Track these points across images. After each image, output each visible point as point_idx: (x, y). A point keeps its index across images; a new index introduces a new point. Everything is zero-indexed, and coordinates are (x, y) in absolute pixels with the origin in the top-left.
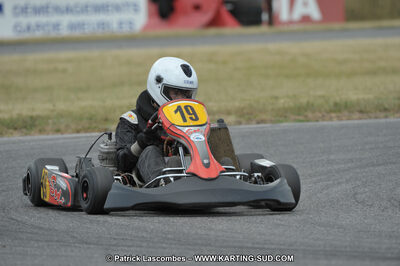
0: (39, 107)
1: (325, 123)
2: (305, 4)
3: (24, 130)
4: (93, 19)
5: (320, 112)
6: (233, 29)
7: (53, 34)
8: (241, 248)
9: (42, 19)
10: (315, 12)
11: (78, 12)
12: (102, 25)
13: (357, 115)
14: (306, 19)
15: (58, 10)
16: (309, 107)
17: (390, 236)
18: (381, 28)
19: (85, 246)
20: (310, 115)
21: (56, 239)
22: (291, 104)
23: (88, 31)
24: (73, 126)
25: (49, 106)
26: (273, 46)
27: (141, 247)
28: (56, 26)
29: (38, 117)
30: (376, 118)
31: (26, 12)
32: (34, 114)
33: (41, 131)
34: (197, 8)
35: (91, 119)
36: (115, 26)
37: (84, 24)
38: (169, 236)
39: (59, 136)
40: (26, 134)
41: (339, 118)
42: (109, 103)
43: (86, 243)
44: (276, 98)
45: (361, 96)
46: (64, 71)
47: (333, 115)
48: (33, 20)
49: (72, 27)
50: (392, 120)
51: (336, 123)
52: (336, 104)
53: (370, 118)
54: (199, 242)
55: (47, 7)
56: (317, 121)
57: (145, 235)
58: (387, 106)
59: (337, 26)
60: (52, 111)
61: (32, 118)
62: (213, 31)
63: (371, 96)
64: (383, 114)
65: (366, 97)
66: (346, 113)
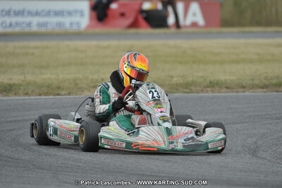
0: (15, 78)
1: (203, 94)
2: (194, 15)
3: (5, 93)
4: (54, 20)
5: (200, 87)
6: (146, 30)
7: (27, 30)
8: (143, 175)
9: (20, 19)
10: (200, 20)
11: (44, 16)
12: (59, 24)
13: (224, 90)
14: (194, 25)
15: (30, 13)
16: (194, 83)
17: (241, 171)
18: (244, 32)
19: (41, 171)
20: (193, 88)
21: (21, 165)
22: (181, 81)
23: (50, 28)
24: (37, 91)
25: (22, 77)
26: (171, 42)
27: (77, 172)
28: (29, 24)
29: (14, 84)
30: (237, 92)
31: (9, 15)
32: (12, 82)
33: (16, 94)
34: (122, 15)
35: (48, 87)
36: (68, 25)
37: (47, 24)
38: (97, 166)
39: (27, 97)
40: (6, 96)
41: (213, 92)
42: (61, 76)
43: (42, 169)
44: (172, 77)
45: (227, 78)
46: (33, 54)
47: (209, 89)
48: (14, 20)
49: (39, 25)
50: (247, 94)
51: (210, 94)
52: (211, 82)
53: (233, 92)
54: (116, 170)
55: (23, 12)
56: (198, 93)
57: (80, 164)
58: (244, 85)
59: (214, 30)
60: (24, 81)
61: (10, 85)
62: (133, 31)
63: (234, 78)
64: (241, 90)
65: (232, 78)
66: (217, 88)
